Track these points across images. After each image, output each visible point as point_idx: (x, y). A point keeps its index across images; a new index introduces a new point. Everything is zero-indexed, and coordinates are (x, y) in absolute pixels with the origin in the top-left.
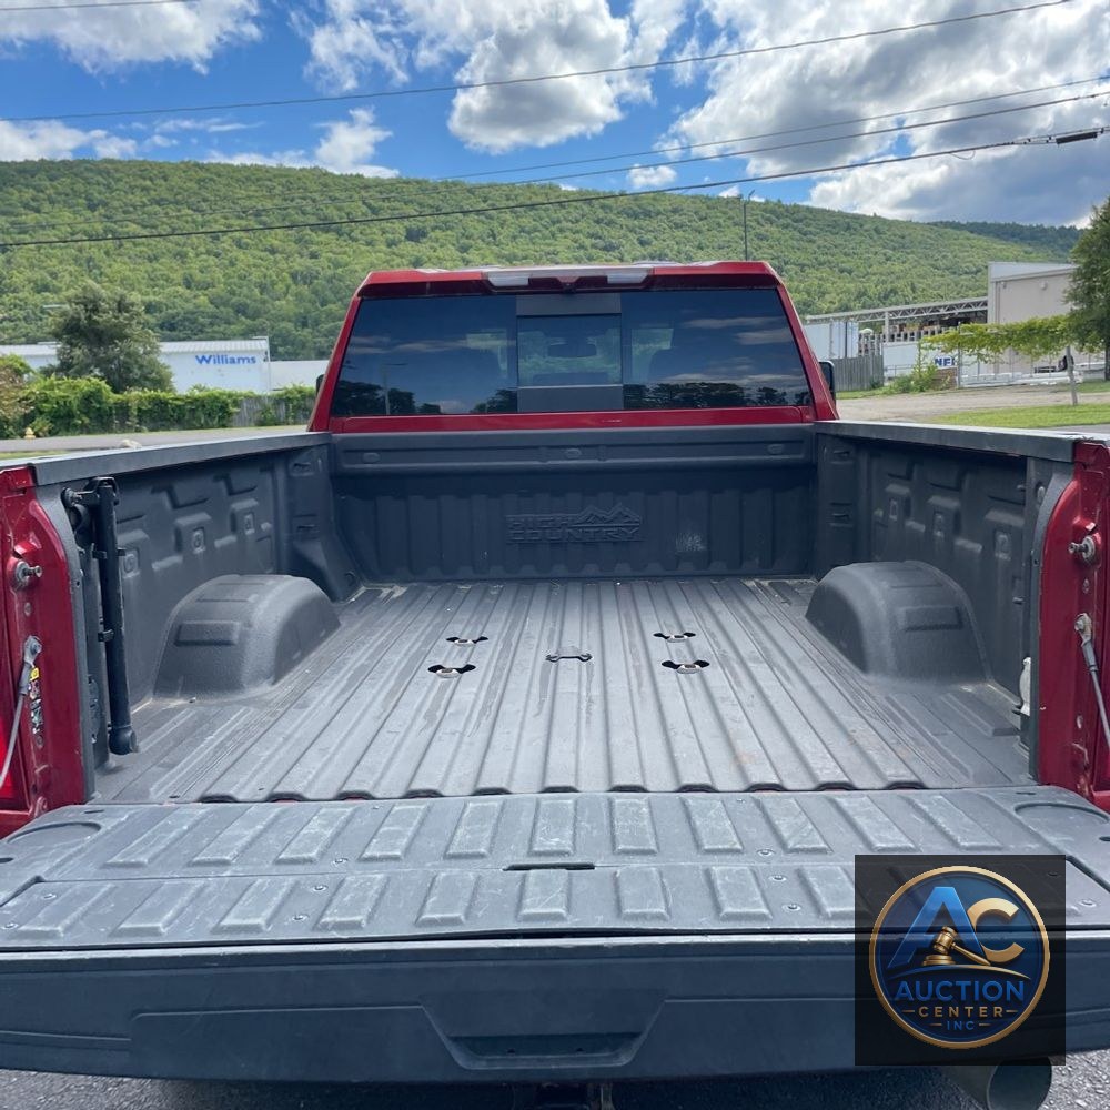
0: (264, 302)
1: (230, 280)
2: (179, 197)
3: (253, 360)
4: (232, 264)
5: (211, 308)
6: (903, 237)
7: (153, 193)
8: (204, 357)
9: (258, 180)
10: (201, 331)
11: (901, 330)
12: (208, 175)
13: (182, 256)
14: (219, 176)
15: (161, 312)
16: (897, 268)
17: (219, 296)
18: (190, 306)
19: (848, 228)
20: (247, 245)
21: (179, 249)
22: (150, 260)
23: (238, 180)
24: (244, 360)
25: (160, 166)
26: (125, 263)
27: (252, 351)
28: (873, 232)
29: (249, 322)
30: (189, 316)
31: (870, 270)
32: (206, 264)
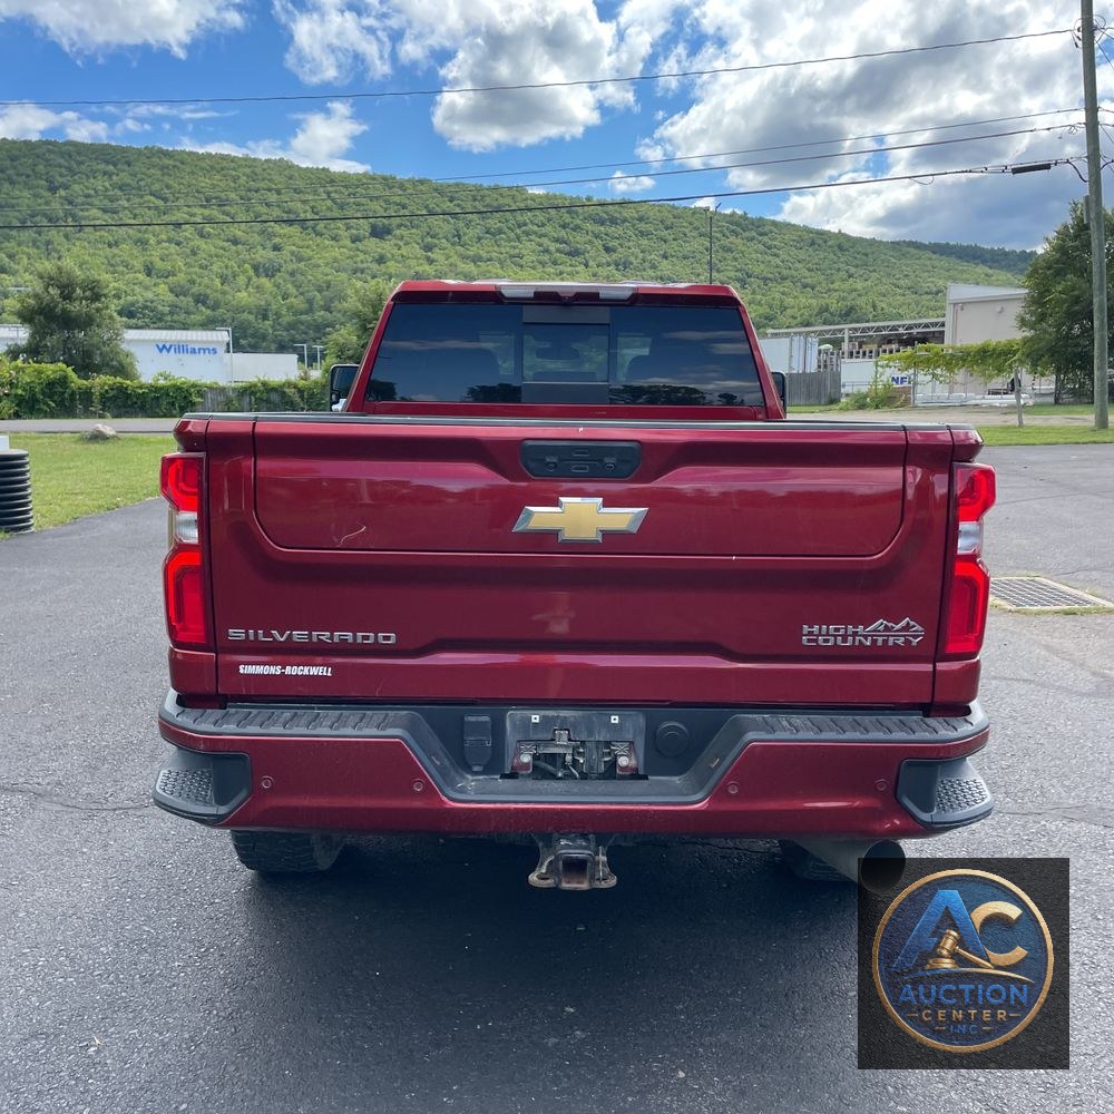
0: (224, 293)
1: (192, 270)
2: (142, 183)
3: (215, 351)
4: (194, 253)
5: (171, 297)
6: (867, 255)
7: (114, 178)
8: (164, 346)
9: (222, 169)
10: (160, 320)
11: (860, 347)
12: (171, 162)
13: (142, 243)
14: (182, 163)
15: (120, 298)
16: (859, 285)
17: (179, 285)
18: (150, 295)
19: (813, 244)
20: (209, 234)
21: (140, 235)
22: (110, 246)
23: (202, 169)
24: (204, 350)
25: (124, 150)
26: (84, 248)
27: (212, 342)
28: (836, 248)
29: (209, 312)
30: (149, 304)
31: (831, 286)
32: (166, 252)
